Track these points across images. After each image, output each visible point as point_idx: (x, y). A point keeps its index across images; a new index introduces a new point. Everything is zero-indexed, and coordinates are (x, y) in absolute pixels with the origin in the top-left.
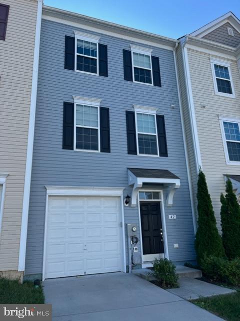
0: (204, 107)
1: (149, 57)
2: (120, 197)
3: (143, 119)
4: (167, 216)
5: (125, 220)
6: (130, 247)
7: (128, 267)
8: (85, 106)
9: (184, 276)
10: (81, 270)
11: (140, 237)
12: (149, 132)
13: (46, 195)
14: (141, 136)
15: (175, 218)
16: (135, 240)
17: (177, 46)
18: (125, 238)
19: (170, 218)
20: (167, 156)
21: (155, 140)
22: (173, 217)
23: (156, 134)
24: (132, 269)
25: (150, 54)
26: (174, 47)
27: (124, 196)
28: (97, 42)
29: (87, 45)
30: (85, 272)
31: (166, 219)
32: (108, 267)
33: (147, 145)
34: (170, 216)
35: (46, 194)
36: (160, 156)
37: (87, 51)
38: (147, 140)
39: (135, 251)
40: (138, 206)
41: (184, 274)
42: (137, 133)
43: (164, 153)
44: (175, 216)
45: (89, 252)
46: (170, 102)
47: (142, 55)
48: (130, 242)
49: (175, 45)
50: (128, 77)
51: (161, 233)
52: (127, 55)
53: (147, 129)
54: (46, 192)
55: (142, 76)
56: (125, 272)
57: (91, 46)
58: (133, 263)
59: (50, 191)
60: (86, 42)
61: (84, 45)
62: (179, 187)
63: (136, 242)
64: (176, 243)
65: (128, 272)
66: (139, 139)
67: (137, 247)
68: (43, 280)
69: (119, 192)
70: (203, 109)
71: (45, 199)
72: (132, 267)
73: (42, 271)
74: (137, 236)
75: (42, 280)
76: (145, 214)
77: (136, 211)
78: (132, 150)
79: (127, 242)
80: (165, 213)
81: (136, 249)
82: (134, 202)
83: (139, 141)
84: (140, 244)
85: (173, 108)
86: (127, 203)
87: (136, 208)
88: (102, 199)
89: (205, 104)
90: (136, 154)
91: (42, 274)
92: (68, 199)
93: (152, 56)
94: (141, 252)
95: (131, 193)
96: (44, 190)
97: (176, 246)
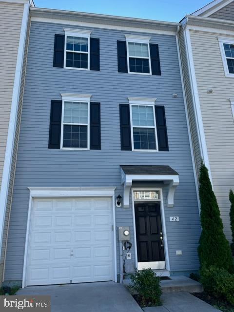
0: (211, 92)
1: (147, 45)
2: (111, 197)
3: (140, 111)
4: (167, 218)
5: (116, 223)
6: (121, 254)
7: (118, 276)
8: (74, 103)
9: (179, 290)
10: (67, 277)
11: (134, 242)
12: (146, 125)
13: (29, 197)
14: (137, 130)
15: (178, 220)
16: (128, 245)
17: (179, 30)
18: (117, 243)
19: (171, 220)
20: (168, 150)
21: (154, 133)
22: (175, 219)
23: (155, 127)
24: (124, 278)
25: (148, 42)
26: (176, 31)
27: (115, 197)
28: (88, 36)
29: (77, 41)
30: (71, 281)
31: (166, 221)
32: (97, 276)
33: (144, 140)
34: (171, 218)
35: (29, 195)
36: (159, 150)
37: (77, 47)
38: (143, 133)
39: (128, 258)
40: (132, 207)
41: (180, 288)
42: (132, 126)
43: (164, 147)
44: (178, 218)
45: (76, 258)
46: (172, 91)
47: (139, 44)
48: (122, 248)
49: (177, 28)
50: (122, 68)
51: (161, 238)
52: (122, 46)
53: (144, 122)
54: (29, 193)
55: (139, 65)
56: (116, 281)
57: (81, 41)
58: (124, 272)
59: (34, 193)
60: (76, 38)
61: (74, 41)
62: (178, 184)
63: (130, 248)
64: (179, 249)
65: (119, 282)
66: (134, 133)
67: (130, 254)
68: (23, 287)
69: (111, 192)
70: (210, 94)
71: (28, 201)
72: (124, 276)
73: (22, 278)
74: (131, 242)
75: (21, 287)
76: (142, 216)
77: (130, 213)
78: (125, 146)
79: (118, 247)
80: (165, 214)
81: (129, 256)
82: (126, 202)
83: (134, 136)
84: (134, 250)
85: (175, 97)
86: (119, 204)
87: (130, 209)
88: (92, 200)
89: (213, 89)
90: (131, 150)
91: (22, 281)
92: (54, 200)
93: (150, 44)
94: (135, 258)
95: (123, 193)
96: (27, 191)
97: (179, 252)
